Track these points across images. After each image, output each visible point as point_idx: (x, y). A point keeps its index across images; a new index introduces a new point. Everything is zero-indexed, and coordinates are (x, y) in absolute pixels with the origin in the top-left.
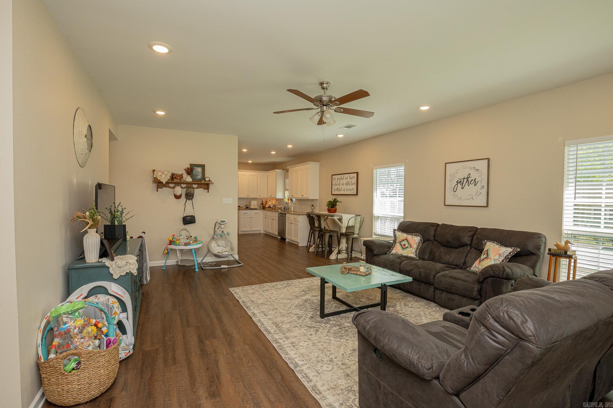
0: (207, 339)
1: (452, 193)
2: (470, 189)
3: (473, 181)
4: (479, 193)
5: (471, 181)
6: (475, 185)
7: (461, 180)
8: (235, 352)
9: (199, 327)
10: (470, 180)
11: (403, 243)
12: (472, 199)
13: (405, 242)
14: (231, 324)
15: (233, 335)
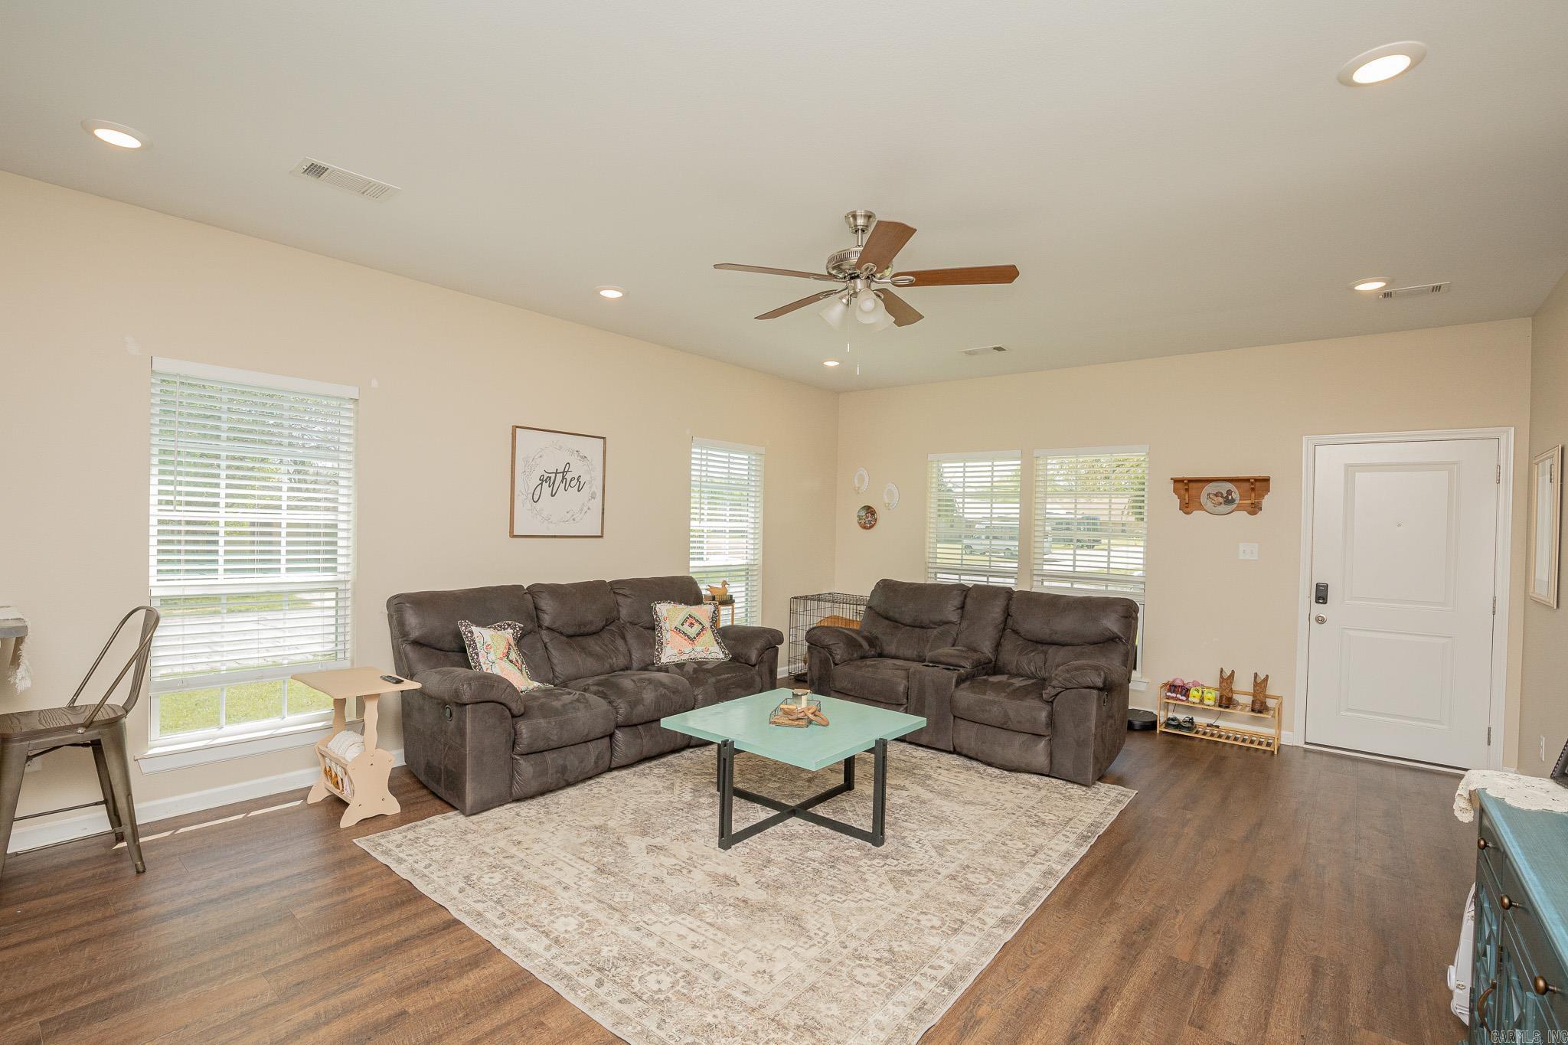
1: (529, 504)
2: (568, 498)
3: (576, 480)
4: (585, 509)
5: (571, 480)
6: (579, 491)
7: (550, 475)
10: (569, 476)
12: (574, 520)
14: (1085, 966)
15: (1119, 938)
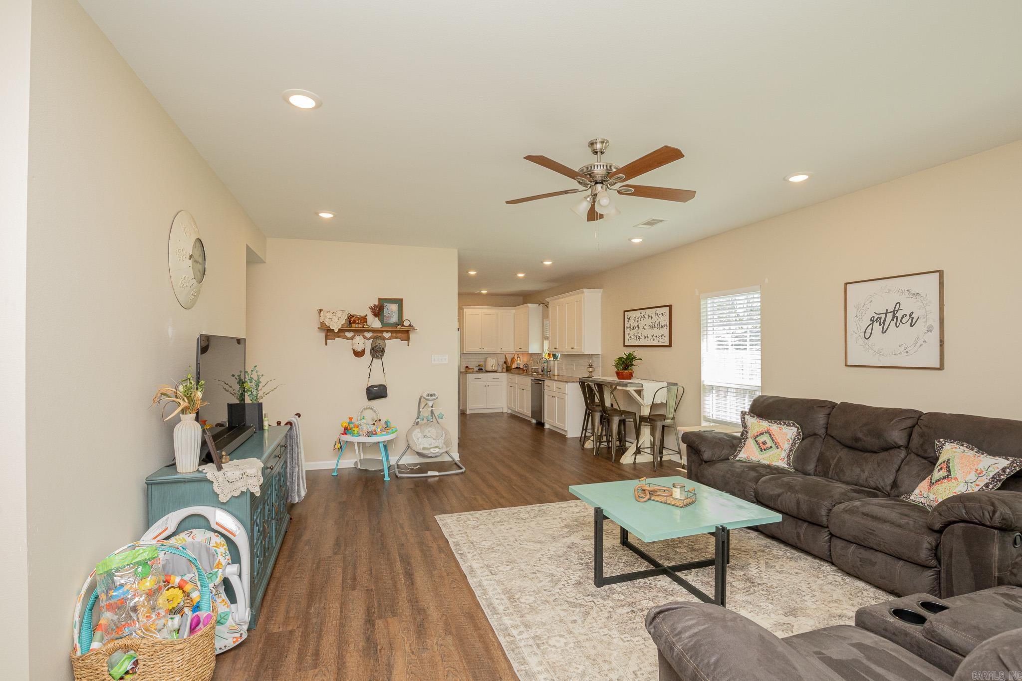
0: (380, 618)
1: (861, 340)
2: (899, 334)
3: (908, 317)
4: (921, 342)
5: (903, 317)
6: (912, 326)
7: (880, 316)
8: (427, 648)
9: (372, 589)
10: (899, 315)
11: (761, 439)
12: (907, 352)
13: (765, 438)
14: (428, 588)
15: (428, 612)
